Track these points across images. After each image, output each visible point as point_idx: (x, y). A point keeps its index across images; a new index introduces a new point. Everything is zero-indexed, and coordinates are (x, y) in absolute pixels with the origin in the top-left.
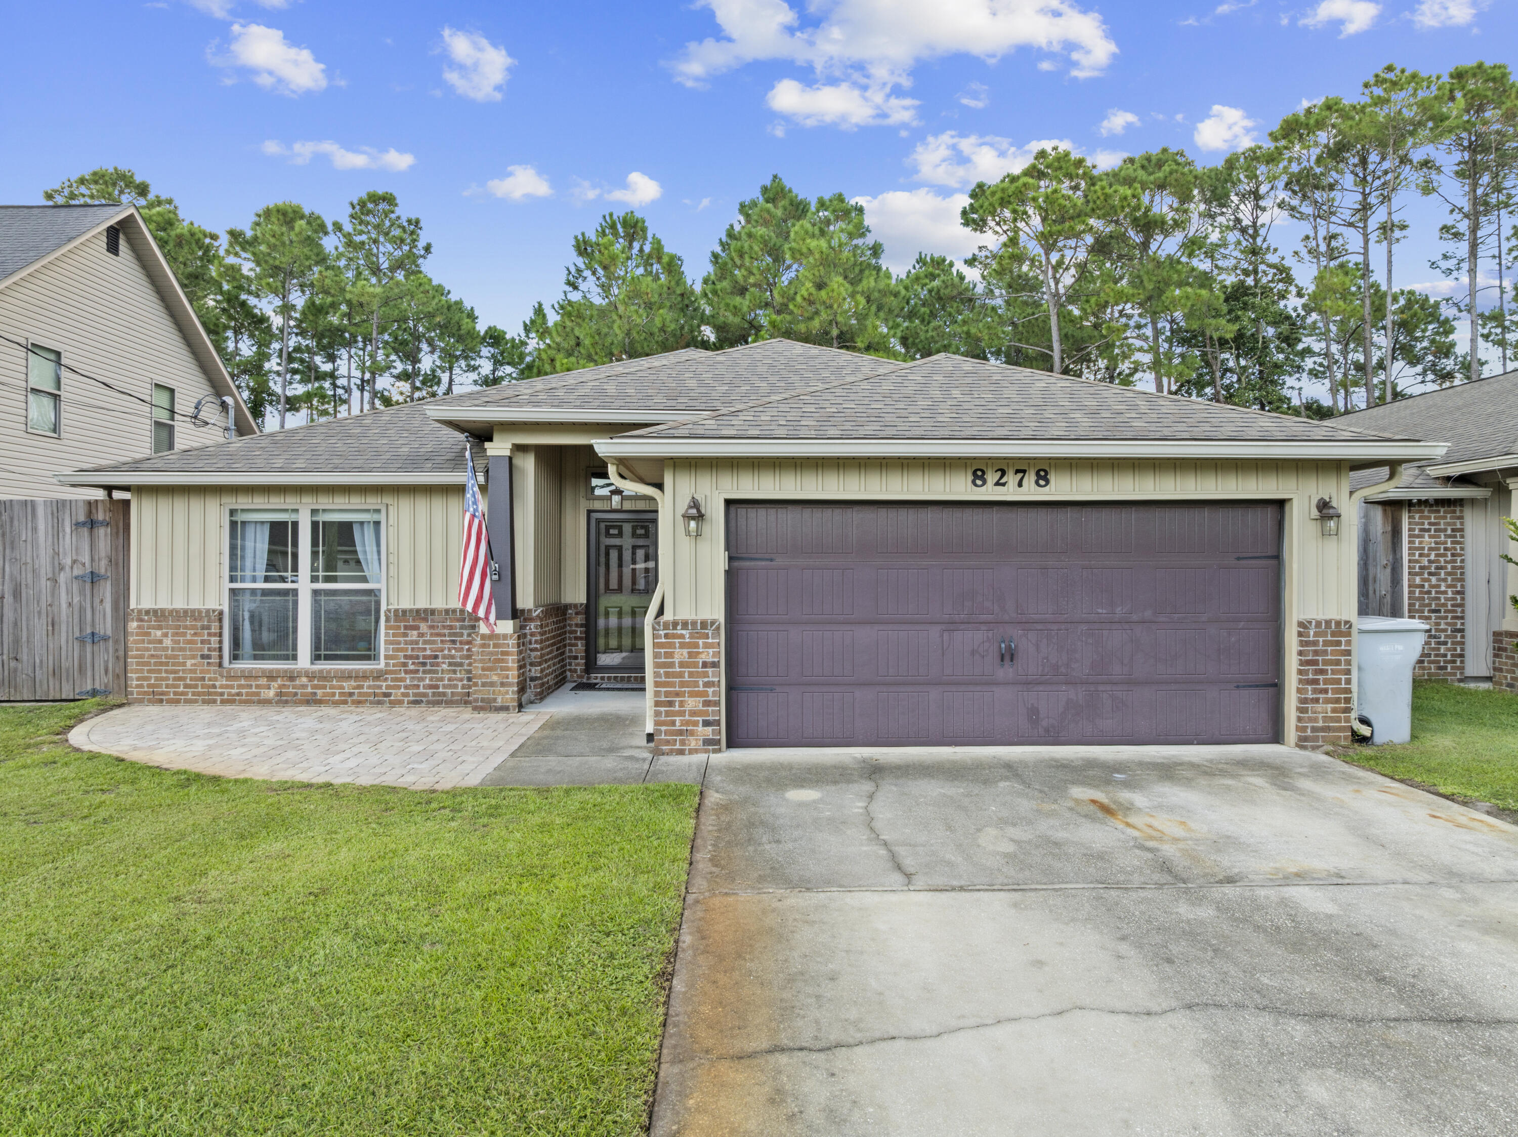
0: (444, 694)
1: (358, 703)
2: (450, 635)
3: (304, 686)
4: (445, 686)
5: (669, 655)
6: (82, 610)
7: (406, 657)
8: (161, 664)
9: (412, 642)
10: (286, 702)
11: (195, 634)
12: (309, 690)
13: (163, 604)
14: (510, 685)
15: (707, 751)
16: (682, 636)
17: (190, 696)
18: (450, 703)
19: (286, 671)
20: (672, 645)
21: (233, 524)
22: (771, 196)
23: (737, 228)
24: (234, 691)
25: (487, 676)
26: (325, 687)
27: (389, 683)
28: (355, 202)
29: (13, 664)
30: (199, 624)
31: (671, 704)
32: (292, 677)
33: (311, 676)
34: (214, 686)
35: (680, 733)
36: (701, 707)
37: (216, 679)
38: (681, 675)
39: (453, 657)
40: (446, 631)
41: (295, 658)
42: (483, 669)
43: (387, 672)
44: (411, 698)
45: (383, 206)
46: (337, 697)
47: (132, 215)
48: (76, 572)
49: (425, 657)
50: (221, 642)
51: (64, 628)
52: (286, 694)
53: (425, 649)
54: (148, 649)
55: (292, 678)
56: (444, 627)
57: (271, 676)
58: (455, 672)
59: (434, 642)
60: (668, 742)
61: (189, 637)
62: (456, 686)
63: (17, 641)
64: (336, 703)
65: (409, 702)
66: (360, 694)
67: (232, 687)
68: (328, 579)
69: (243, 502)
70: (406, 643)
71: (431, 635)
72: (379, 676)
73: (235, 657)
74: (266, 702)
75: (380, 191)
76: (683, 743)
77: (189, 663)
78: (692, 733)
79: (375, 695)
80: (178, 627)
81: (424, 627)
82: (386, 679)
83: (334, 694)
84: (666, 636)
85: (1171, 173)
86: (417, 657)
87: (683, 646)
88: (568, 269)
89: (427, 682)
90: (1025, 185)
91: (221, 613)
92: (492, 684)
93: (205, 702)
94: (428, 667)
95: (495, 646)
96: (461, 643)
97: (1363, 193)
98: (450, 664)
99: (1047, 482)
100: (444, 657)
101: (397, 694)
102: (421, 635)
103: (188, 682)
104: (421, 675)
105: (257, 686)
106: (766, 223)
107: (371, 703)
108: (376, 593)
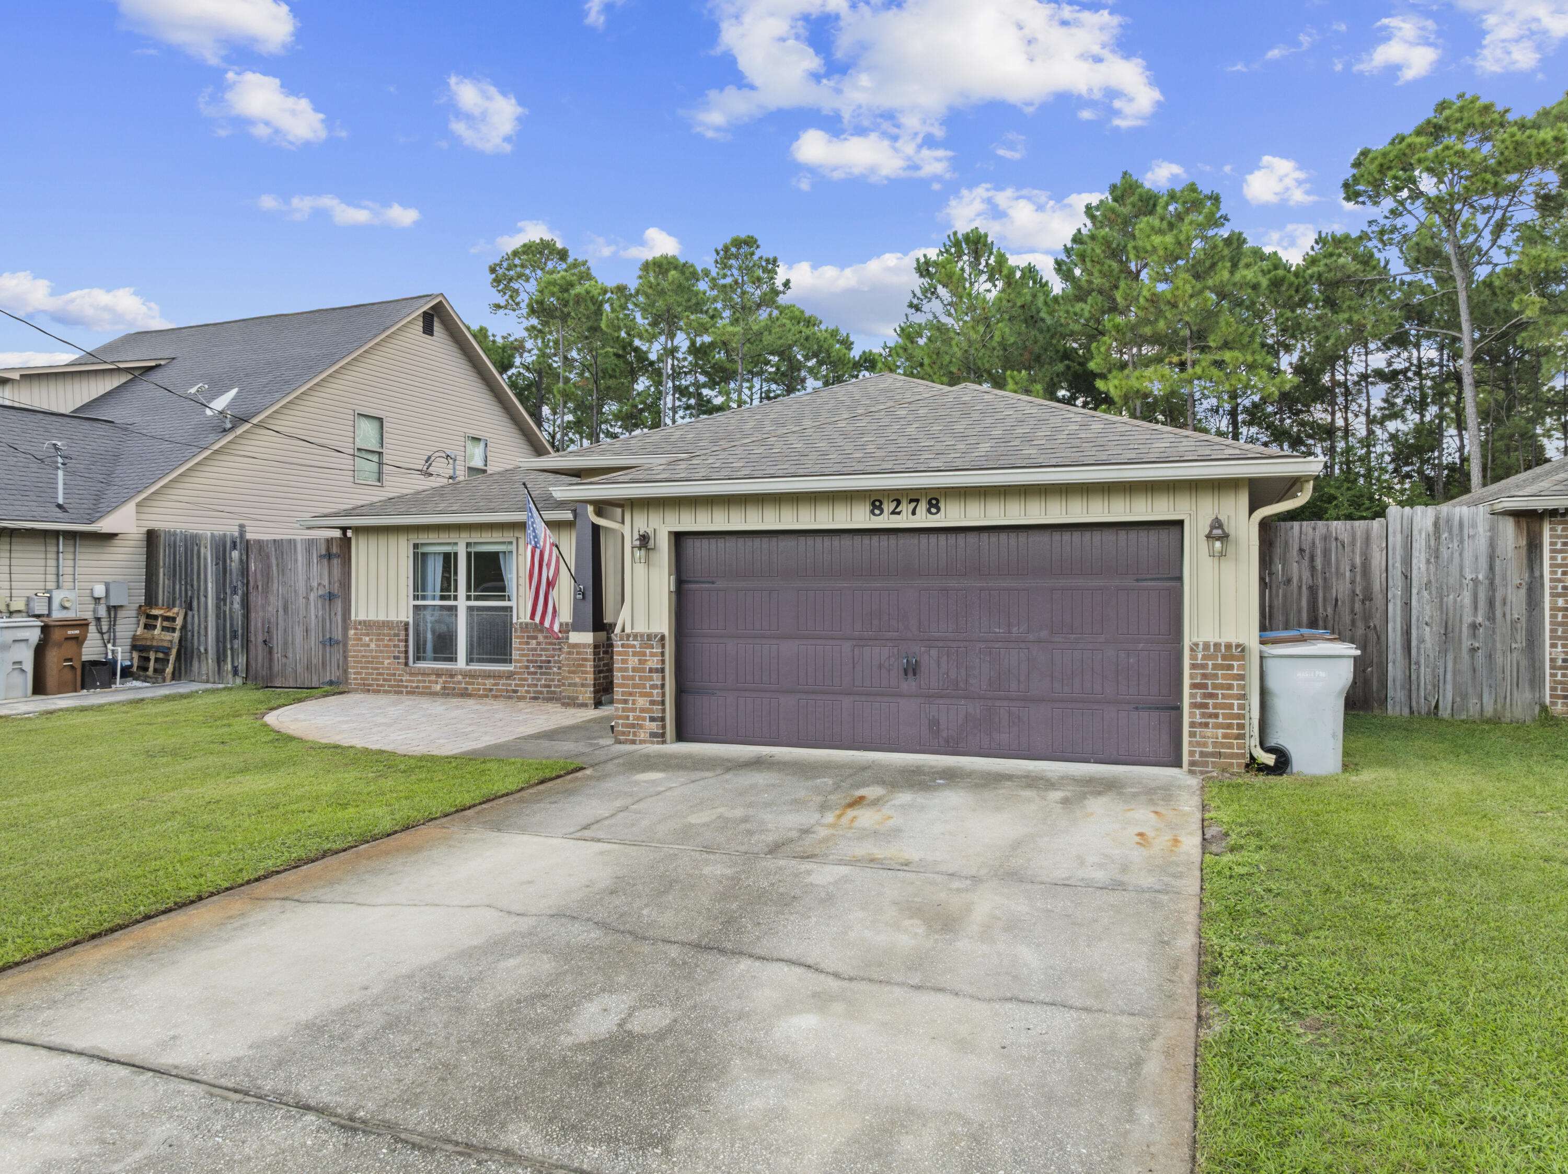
1: (496, 697)
3: (460, 683)
4: (556, 686)
5: (625, 662)
6: (324, 620)
7: (528, 661)
8: (368, 662)
9: (532, 649)
10: (448, 694)
11: (390, 640)
12: (463, 686)
13: (372, 617)
14: (588, 686)
15: (653, 743)
16: (634, 646)
17: (386, 688)
19: (447, 670)
20: (626, 653)
21: (415, 555)
22: (1120, 194)
24: (414, 685)
25: (571, 678)
26: (473, 684)
27: (517, 682)
28: (719, 248)
29: (284, 660)
30: (392, 632)
31: (626, 702)
32: (451, 674)
33: (465, 674)
34: (402, 681)
35: (633, 726)
36: (648, 705)
37: (403, 676)
38: (633, 678)
41: (455, 660)
42: (569, 672)
43: (516, 673)
44: (532, 695)
45: (745, 249)
46: (481, 692)
47: (441, 302)
48: (320, 592)
49: (541, 661)
50: (407, 646)
51: (313, 633)
52: (448, 688)
54: (360, 651)
55: (452, 676)
57: (439, 674)
60: (623, 733)
61: (386, 642)
63: (286, 644)
64: (481, 697)
65: (532, 698)
66: (497, 690)
67: (413, 681)
68: (477, 598)
69: (422, 538)
70: (529, 650)
72: (510, 676)
73: (418, 658)
74: (434, 694)
75: (743, 236)
76: (635, 734)
77: (386, 662)
78: (641, 726)
79: (507, 691)
80: (379, 634)
81: (541, 637)
82: (515, 679)
83: (479, 690)
84: (623, 646)
86: (536, 662)
87: (635, 654)
89: (543, 682)
91: (407, 624)
92: (575, 685)
93: (395, 692)
94: (544, 670)
95: (578, 653)
99: (939, 510)
100: (555, 662)
101: (522, 691)
102: (539, 644)
103: (385, 677)
104: (538, 676)
105: (430, 682)
106: (1110, 224)
107: (505, 697)
108: (510, 609)
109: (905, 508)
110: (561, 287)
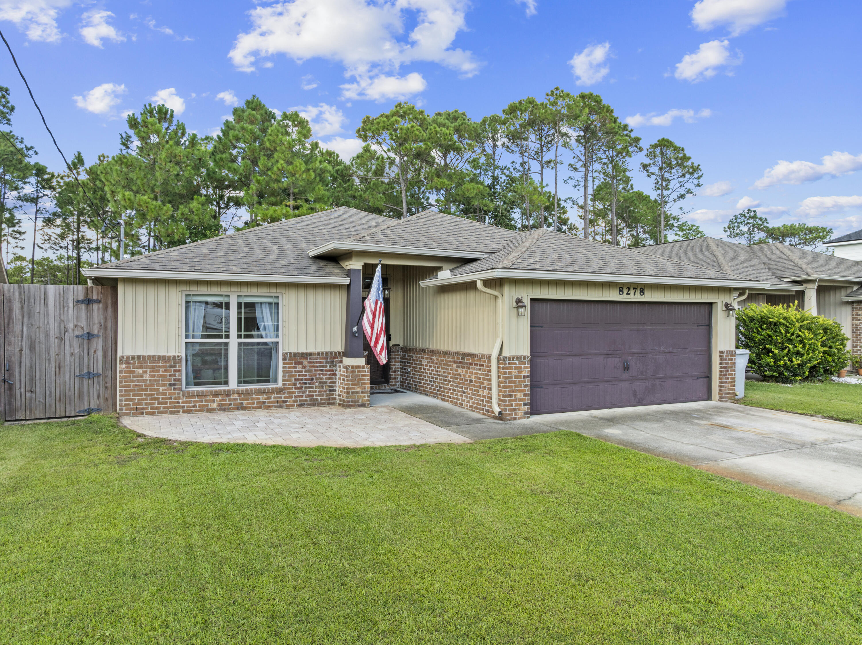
0: (317, 400)
1: (268, 407)
2: (320, 366)
3: (235, 399)
4: (317, 395)
5: (510, 373)
6: (81, 357)
7: (295, 380)
8: (142, 390)
9: (299, 372)
10: (225, 409)
11: (165, 371)
12: (239, 401)
13: (140, 353)
14: (366, 392)
15: (525, 418)
16: (515, 364)
17: (162, 409)
18: (320, 404)
20: (511, 368)
21: (187, 303)
22: (253, 107)
23: (231, 123)
24: (191, 405)
25: (354, 388)
26: (248, 399)
27: (286, 395)
29: (28, 395)
30: (168, 365)
31: (511, 396)
32: (228, 394)
33: (239, 393)
34: (178, 403)
35: (515, 410)
36: (523, 397)
37: (179, 398)
38: (515, 382)
39: (321, 379)
40: (318, 365)
41: (226, 383)
42: (352, 385)
43: (285, 389)
44: (298, 403)
46: (255, 405)
48: (77, 333)
49: (306, 379)
50: (180, 375)
51: (68, 370)
52: (224, 405)
53: (306, 375)
54: (133, 381)
56: (317, 362)
57: (215, 394)
58: (322, 387)
59: (311, 371)
60: (509, 415)
61: (161, 373)
62: (323, 395)
63: (32, 379)
64: (255, 408)
65: (298, 405)
66: (269, 402)
67: (190, 402)
68: (246, 336)
69: (194, 290)
70: (296, 372)
71: (310, 367)
72: (280, 391)
73: (187, 384)
74: (212, 410)
76: (515, 414)
77: (161, 389)
78: (519, 409)
79: (278, 402)
80: (154, 367)
81: (305, 363)
82: (284, 393)
83: (254, 403)
86: (302, 380)
87: (516, 368)
89: (307, 393)
91: (179, 357)
93: (171, 412)
94: (308, 385)
96: (326, 371)
97: (541, 145)
98: (320, 383)
99: (643, 293)
100: (317, 379)
101: (290, 401)
102: (304, 367)
103: (161, 400)
104: (303, 390)
105: (206, 401)
106: (252, 123)
107: (276, 407)
108: (275, 344)
109: (632, 292)
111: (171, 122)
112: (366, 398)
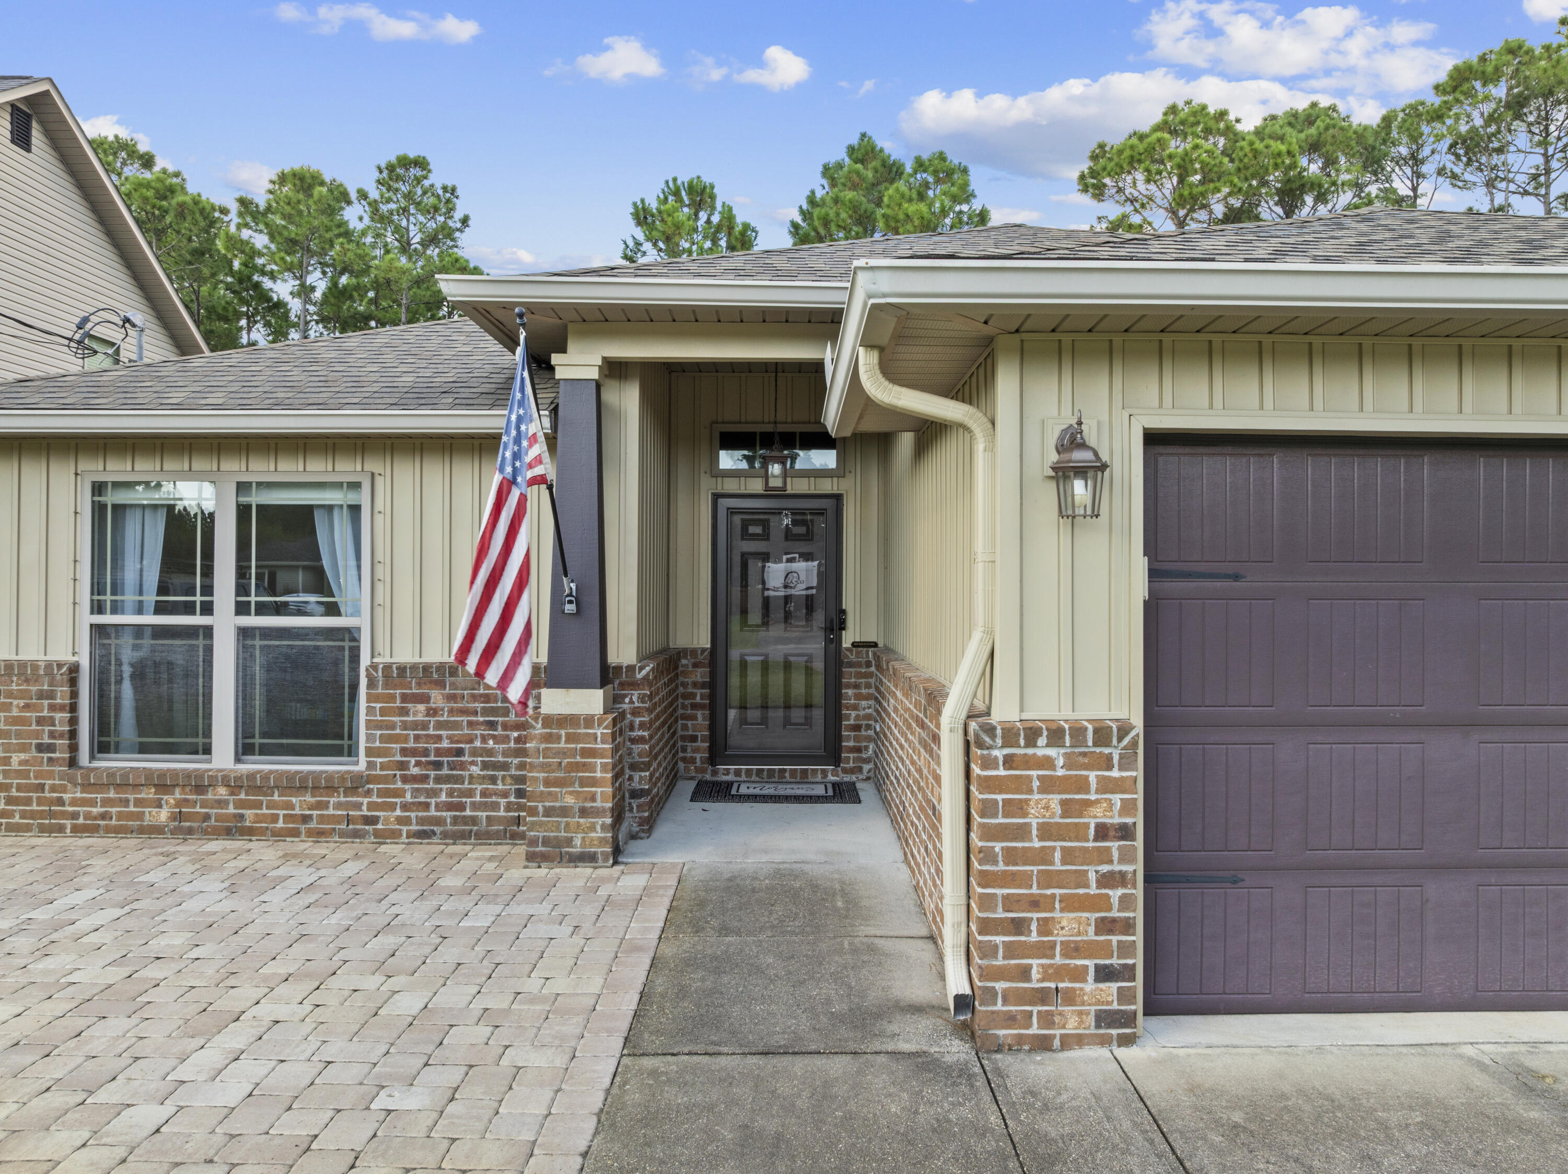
0: (474, 820)
1: (319, 835)
2: (486, 712)
3: (221, 803)
4: (475, 807)
5: (1019, 808)
7: (404, 751)
9: (415, 725)
10: (190, 831)
11: (27, 707)
12: (231, 810)
14: (597, 813)
15: (1104, 1041)
16: (1048, 763)
17: (17, 819)
18: (484, 837)
19: (188, 775)
20: (1023, 785)
21: (99, 510)
22: (860, 156)
23: (819, 194)
24: (95, 810)
25: (555, 796)
26: (258, 805)
27: (375, 799)
28: (383, 165)
30: (34, 689)
31: (1019, 926)
32: (199, 784)
33: (235, 784)
34: (60, 802)
35: (1042, 996)
36: (1091, 935)
37: (64, 789)
38: (1044, 856)
39: (490, 752)
40: (479, 706)
41: (207, 750)
42: (547, 783)
43: (370, 779)
44: (414, 827)
45: (414, 172)
46: (280, 824)
47: (46, 93)
49: (439, 752)
50: (74, 721)
52: (190, 817)
53: (439, 738)
55: (200, 789)
56: (474, 698)
57: (163, 783)
58: (493, 780)
59: (456, 726)
60: (1010, 1020)
61: (15, 712)
62: (495, 806)
64: (279, 835)
65: (413, 834)
66: (322, 818)
67: (93, 803)
68: (262, 609)
69: (116, 468)
70: (405, 726)
71: (451, 711)
72: (356, 784)
73: (102, 747)
74: (156, 830)
75: (412, 155)
76: (1047, 1020)
77: (16, 758)
78: (1070, 998)
79: (349, 820)
81: (437, 697)
82: (368, 793)
83: (275, 819)
84: (1009, 762)
85: (1327, 128)
86: (426, 752)
87: (1048, 785)
88: (625, 243)
89: (443, 797)
90: (1159, 140)
91: (74, 669)
92: (564, 811)
93: (43, 829)
94: (445, 771)
95: (570, 738)
96: (505, 727)
97: (1545, 155)
98: (485, 766)
100: (475, 752)
101: (388, 819)
102: (433, 712)
103: (14, 793)
104: (431, 785)
105: (138, 802)
106: (854, 187)
107: (342, 834)
108: (351, 634)
110: (157, 191)
111: (713, 208)
112: (598, 834)
